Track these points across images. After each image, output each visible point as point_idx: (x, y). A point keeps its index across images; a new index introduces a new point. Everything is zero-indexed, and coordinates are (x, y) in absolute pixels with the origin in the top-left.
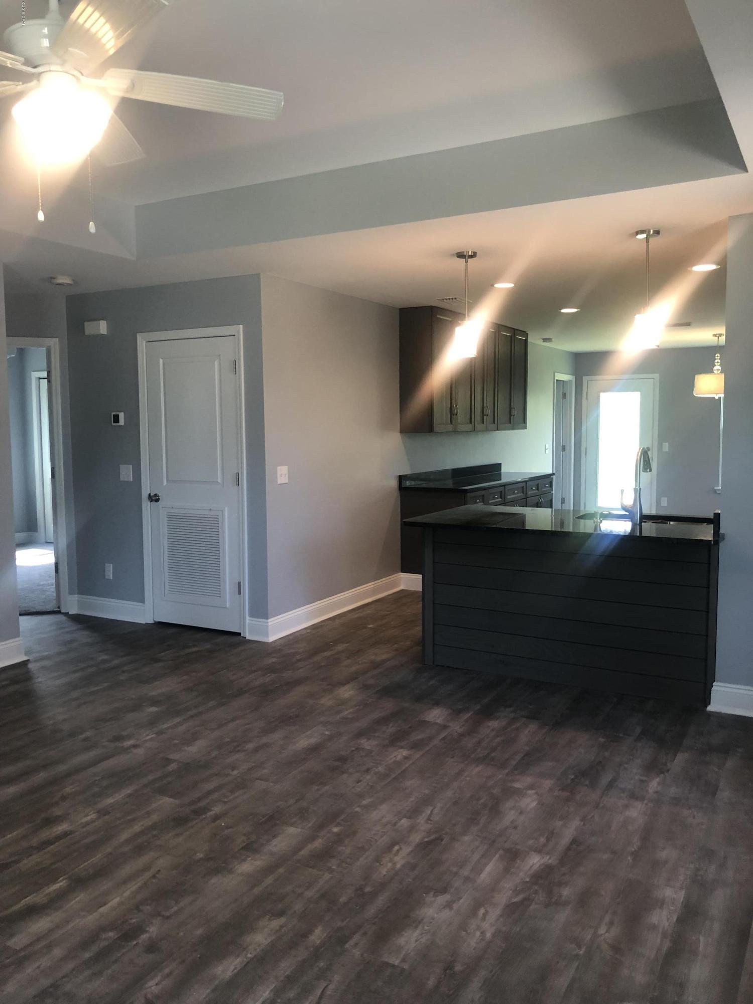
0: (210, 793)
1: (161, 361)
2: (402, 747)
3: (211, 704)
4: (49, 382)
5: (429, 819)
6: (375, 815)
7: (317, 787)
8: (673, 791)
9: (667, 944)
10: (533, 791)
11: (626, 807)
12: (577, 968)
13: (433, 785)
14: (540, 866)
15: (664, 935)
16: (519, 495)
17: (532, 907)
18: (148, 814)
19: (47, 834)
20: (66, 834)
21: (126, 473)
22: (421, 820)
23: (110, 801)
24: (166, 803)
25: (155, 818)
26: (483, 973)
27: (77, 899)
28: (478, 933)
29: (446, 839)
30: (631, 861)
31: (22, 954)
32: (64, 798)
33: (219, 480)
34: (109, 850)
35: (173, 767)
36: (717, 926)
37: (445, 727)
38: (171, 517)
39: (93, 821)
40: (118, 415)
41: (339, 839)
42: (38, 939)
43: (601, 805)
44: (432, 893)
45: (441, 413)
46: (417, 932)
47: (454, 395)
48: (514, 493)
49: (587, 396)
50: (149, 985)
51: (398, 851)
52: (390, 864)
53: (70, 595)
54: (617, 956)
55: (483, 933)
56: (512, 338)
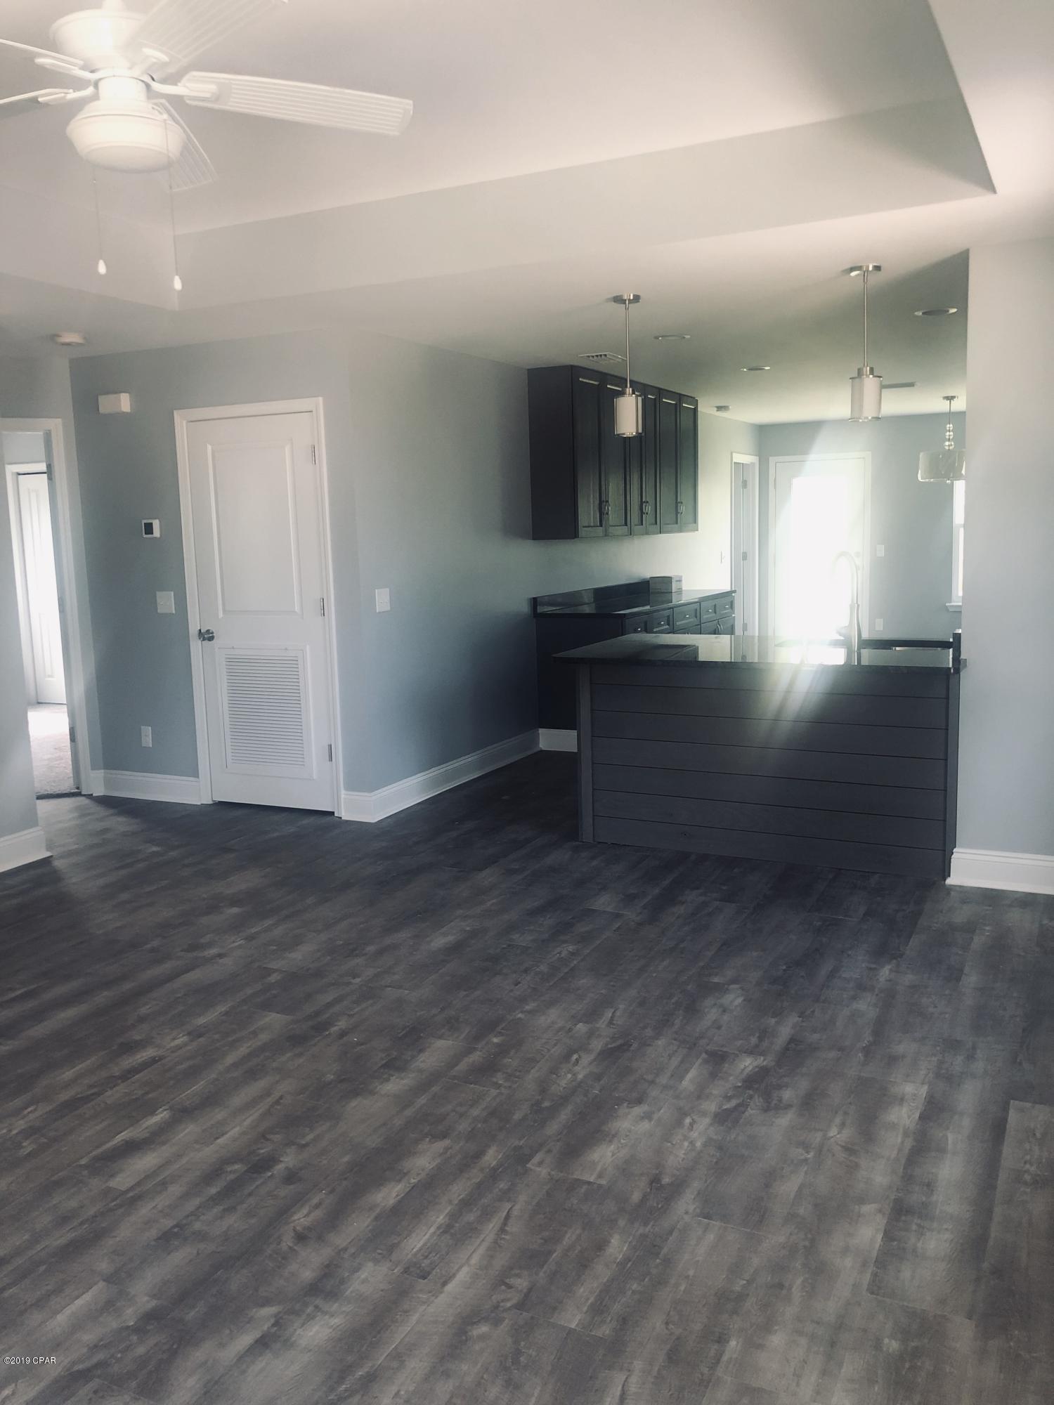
0: (329, 1005)
1: (209, 447)
2: (565, 942)
3: (310, 901)
4: (50, 479)
5: (611, 1022)
6: (543, 1021)
7: (465, 993)
8: (909, 978)
9: (909, 1143)
10: (737, 986)
11: (854, 998)
12: (806, 1173)
13: (612, 983)
14: (753, 1069)
15: (906, 1134)
16: (692, 620)
17: (747, 1113)
18: (255, 1033)
19: (128, 1062)
20: (154, 1061)
21: (166, 602)
22: (602, 1024)
23: (201, 1021)
24: (274, 1022)
25: (264, 1037)
26: (696, 1185)
27: (186, 1131)
28: (686, 1144)
29: (635, 1046)
30: (862, 1058)
31: (131, 1194)
32: (142, 1020)
33: (297, 609)
34: (214, 1076)
35: (273, 978)
36: (967, 1123)
37: (617, 916)
38: (231, 661)
39: (185, 1045)
40: (152, 524)
41: (503, 1050)
42: (147, 1177)
43: (823, 998)
44: (625, 1104)
45: (587, 512)
46: (612, 1146)
47: (603, 488)
48: (685, 617)
49: (775, 484)
50: (296, 1217)
51: (577, 1061)
52: (569, 1076)
53: (94, 772)
54: (851, 1158)
55: (692, 1143)
56: (677, 407)
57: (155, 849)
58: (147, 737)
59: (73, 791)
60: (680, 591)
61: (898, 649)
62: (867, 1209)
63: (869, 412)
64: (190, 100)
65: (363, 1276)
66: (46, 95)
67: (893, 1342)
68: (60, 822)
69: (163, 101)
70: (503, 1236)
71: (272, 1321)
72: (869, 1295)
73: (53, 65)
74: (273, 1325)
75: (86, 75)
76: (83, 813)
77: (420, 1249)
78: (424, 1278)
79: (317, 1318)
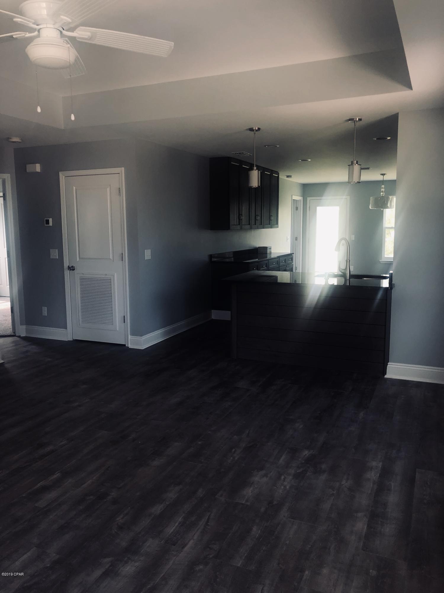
0: (127, 427)
1: (74, 188)
2: (227, 401)
4: (4, 199)
5: (248, 435)
6: (219, 434)
7: (185, 423)
8: (371, 417)
9: (376, 487)
10: (300, 420)
11: (349, 425)
12: (333, 500)
13: (248, 419)
14: (309, 455)
15: (374, 483)
16: (276, 265)
17: (307, 474)
18: (96, 439)
20: (53, 451)
21: (54, 254)
22: (244, 436)
23: (73, 434)
24: (104, 434)
25: (100, 441)
26: (288, 505)
27: (68, 482)
28: (283, 487)
29: (259, 445)
30: (354, 451)
31: (45, 509)
32: (46, 433)
33: (111, 257)
34: (79, 458)
35: (103, 415)
36: (399, 478)
37: (248, 390)
38: (82, 279)
39: (66, 444)
40: (49, 220)
41: (203, 447)
42: (53, 502)
43: (336, 425)
44: (256, 470)
45: (233, 219)
46: (252, 488)
47: (240, 209)
48: (273, 264)
49: (309, 209)
50: (118, 519)
51: (235, 452)
52: (232, 458)
53: (21, 326)
54: (352, 493)
55: (285, 487)
56: (271, 176)
57: (49, 359)
58: (45, 311)
59: (12, 334)
60: (270, 253)
61: (365, 279)
62: (360, 515)
63: (356, 179)
64: (78, 38)
65: (148, 545)
66: (16, 35)
67: (374, 571)
68: (7, 348)
69: (67, 39)
70: (207, 527)
71: (110, 564)
72: (363, 551)
73: (21, 21)
74: (110, 566)
75: (35, 26)
76: (16, 343)
77: (172, 533)
78: (174, 545)
79: (129, 563)
